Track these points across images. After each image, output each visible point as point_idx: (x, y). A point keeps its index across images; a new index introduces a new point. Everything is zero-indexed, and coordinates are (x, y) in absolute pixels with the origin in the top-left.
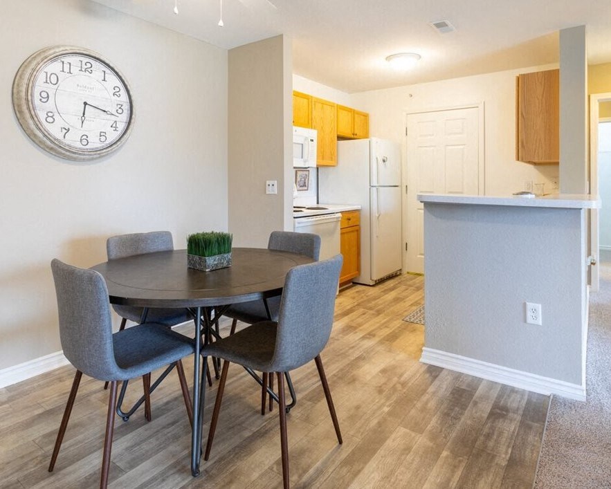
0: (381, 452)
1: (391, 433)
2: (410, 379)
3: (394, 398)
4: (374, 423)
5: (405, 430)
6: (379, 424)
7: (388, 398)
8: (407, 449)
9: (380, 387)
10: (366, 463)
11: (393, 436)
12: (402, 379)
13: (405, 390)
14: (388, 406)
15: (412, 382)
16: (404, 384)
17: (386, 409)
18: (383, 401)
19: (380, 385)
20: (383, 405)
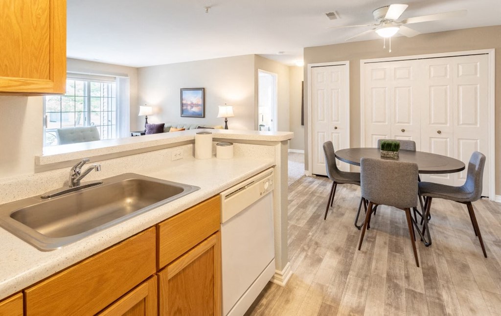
0: (308, 219)
1: (306, 224)
2: (299, 254)
3: (307, 240)
4: (314, 228)
5: (300, 226)
6: (311, 227)
7: (311, 240)
8: (298, 220)
9: (318, 247)
10: (312, 216)
11: (304, 224)
12: (304, 254)
13: (302, 245)
14: (310, 235)
15: (297, 252)
16: (303, 250)
17: (310, 234)
18: (313, 238)
19: (318, 248)
20: (313, 236)
